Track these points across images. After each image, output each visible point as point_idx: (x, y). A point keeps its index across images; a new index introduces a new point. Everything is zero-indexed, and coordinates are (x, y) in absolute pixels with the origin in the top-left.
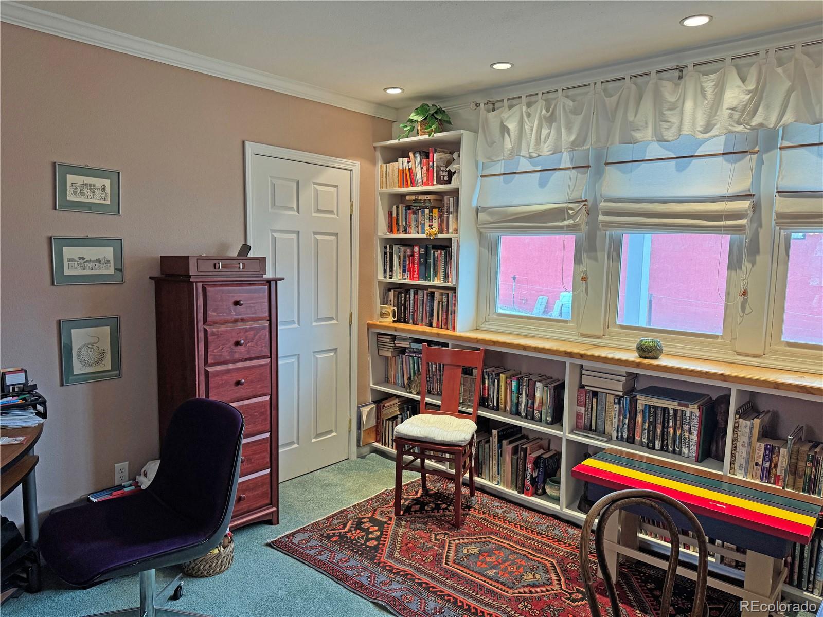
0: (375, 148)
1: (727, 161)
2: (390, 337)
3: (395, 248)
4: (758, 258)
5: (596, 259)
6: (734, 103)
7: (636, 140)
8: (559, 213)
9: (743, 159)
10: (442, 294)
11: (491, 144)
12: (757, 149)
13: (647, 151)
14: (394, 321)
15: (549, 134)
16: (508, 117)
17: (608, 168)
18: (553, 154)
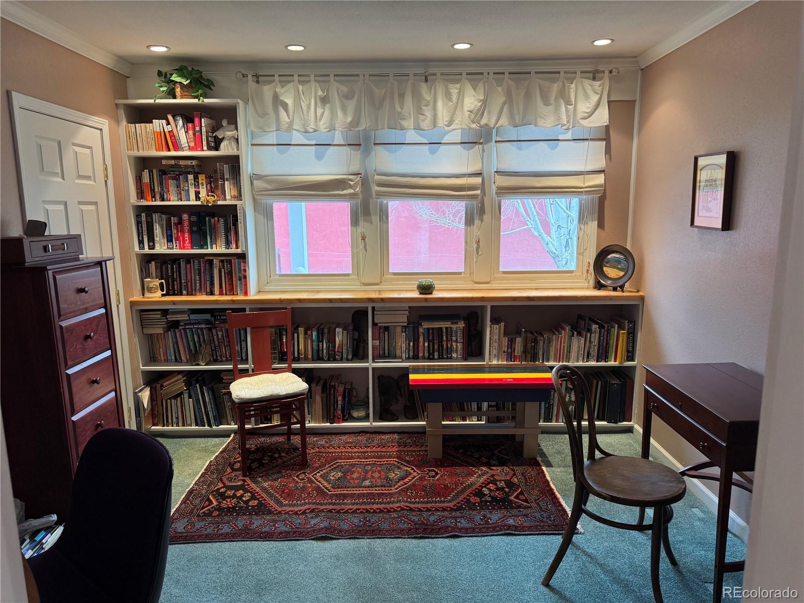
0: (116, 105)
1: (464, 148)
2: (159, 313)
3: (156, 217)
4: (485, 217)
5: (371, 222)
6: (472, 107)
7: (404, 127)
8: (340, 184)
9: (474, 147)
10: (222, 261)
11: (264, 115)
12: (481, 141)
13: (407, 136)
14: (163, 295)
15: (323, 113)
16: (284, 93)
17: (377, 147)
18: (329, 131)
